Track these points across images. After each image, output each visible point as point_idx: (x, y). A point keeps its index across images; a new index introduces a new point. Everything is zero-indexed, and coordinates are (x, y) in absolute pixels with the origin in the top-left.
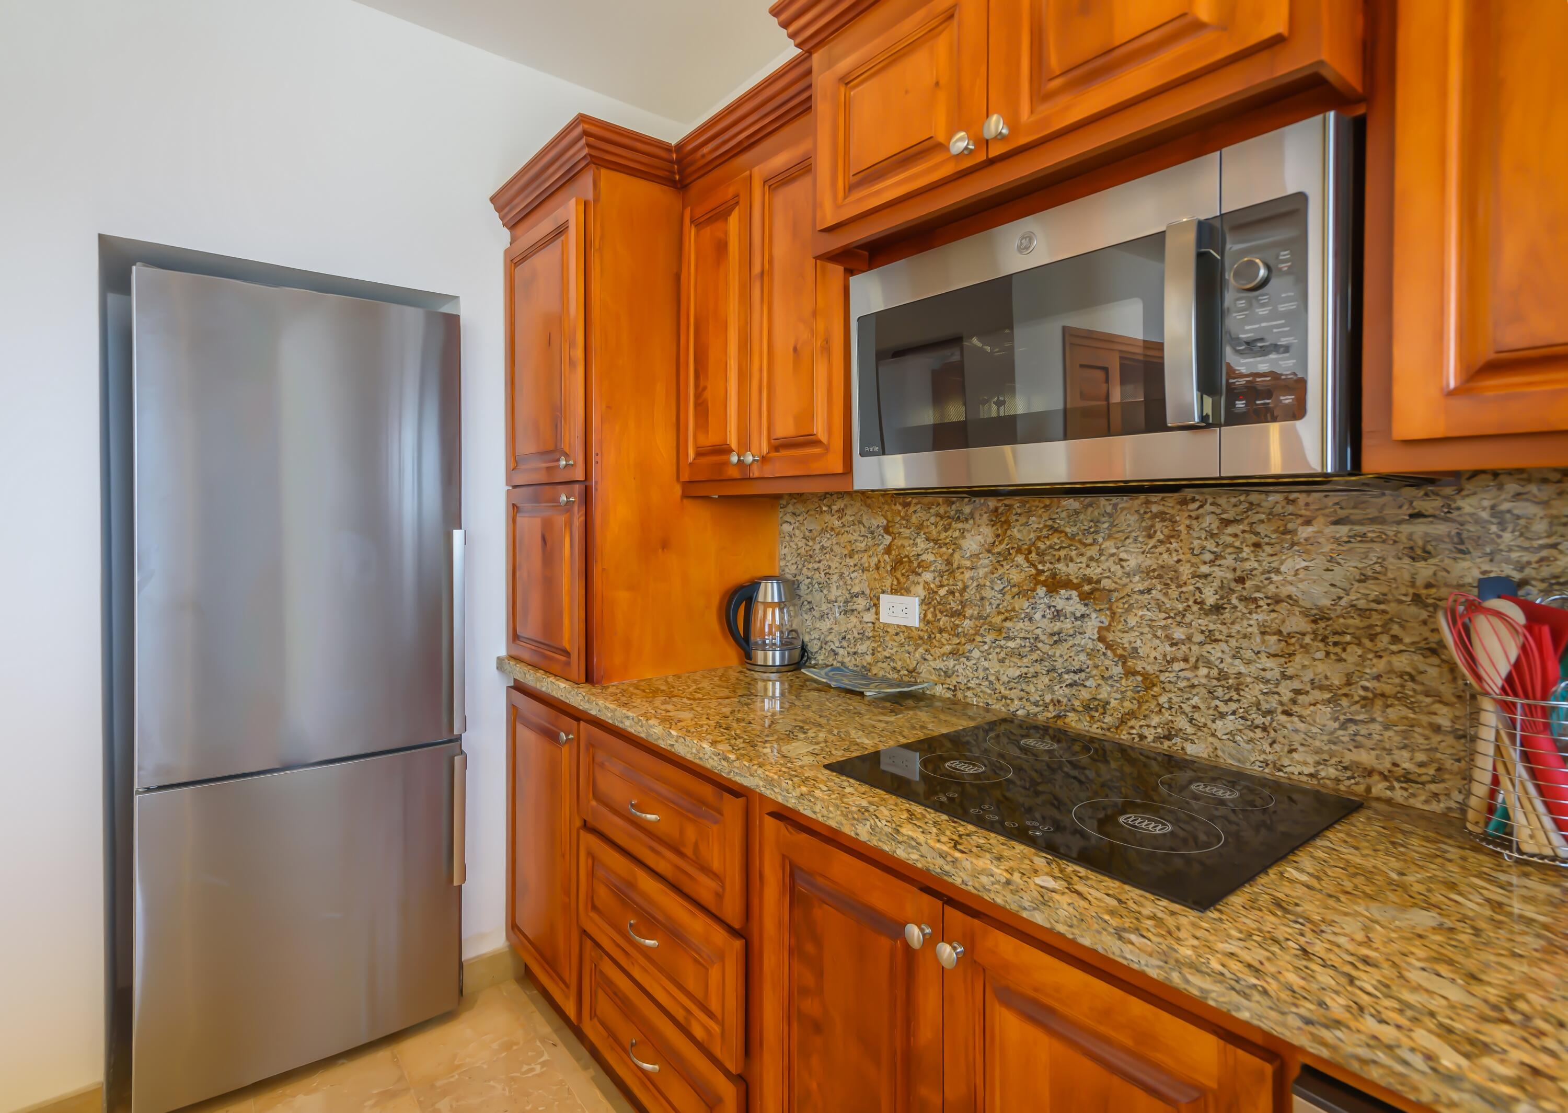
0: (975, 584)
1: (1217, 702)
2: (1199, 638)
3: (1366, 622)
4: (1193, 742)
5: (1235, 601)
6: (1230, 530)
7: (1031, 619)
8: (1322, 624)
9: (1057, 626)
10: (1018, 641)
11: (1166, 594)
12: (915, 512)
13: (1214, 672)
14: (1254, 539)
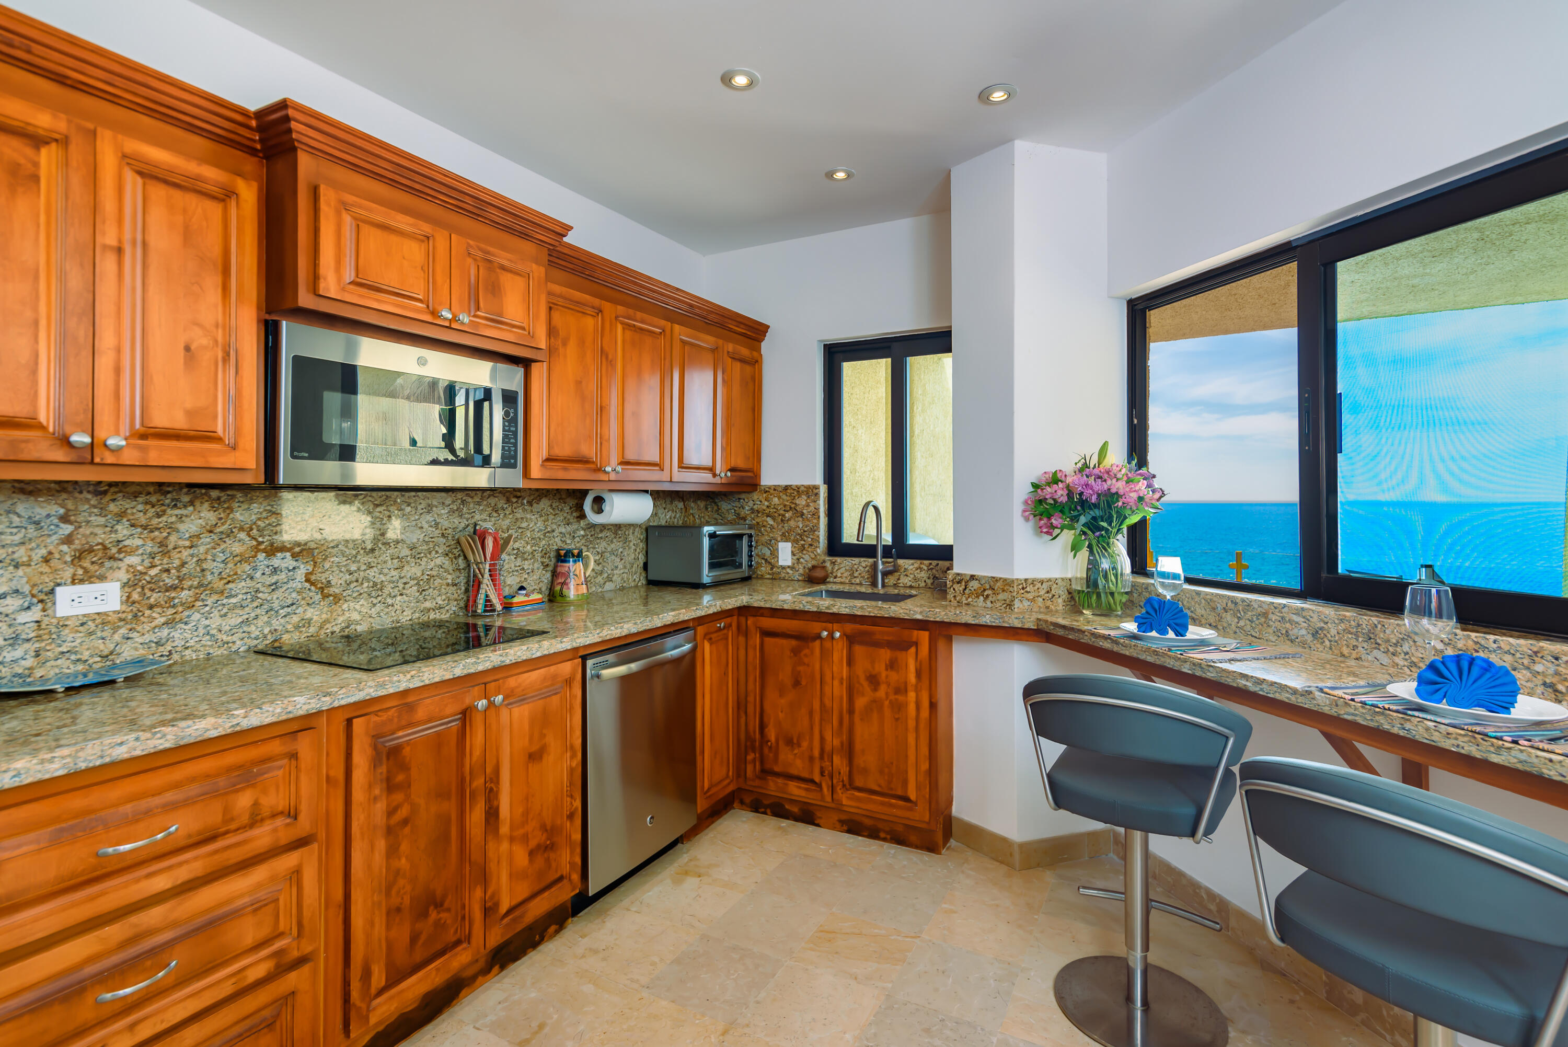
1: (372, 599)
2: (364, 567)
3: (428, 547)
4: (361, 624)
5: (380, 545)
6: (379, 509)
7: (252, 578)
8: (414, 551)
9: (274, 579)
10: (240, 596)
11: (347, 547)
13: (371, 584)
14: (387, 513)
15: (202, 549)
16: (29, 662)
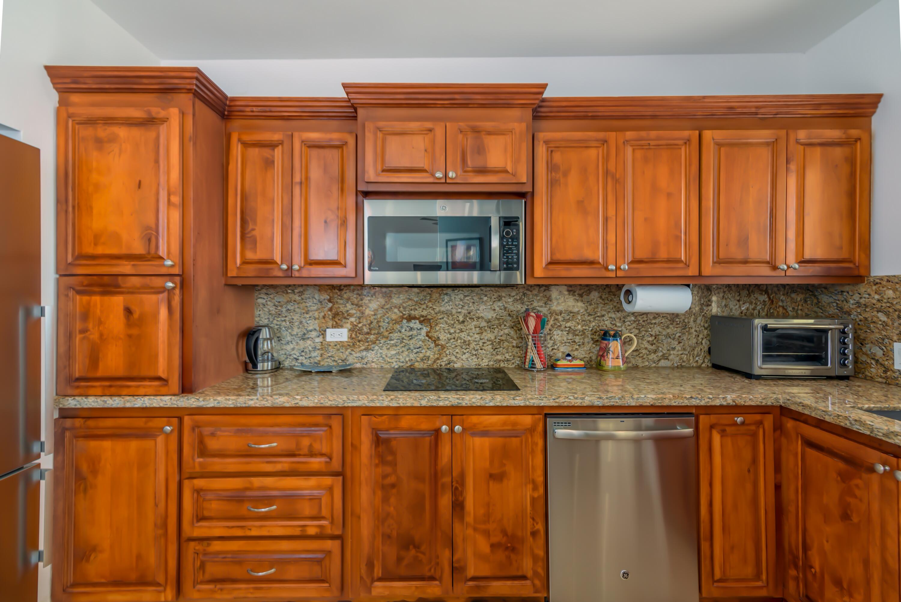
0: (376, 321)
1: (463, 350)
2: (458, 331)
3: (499, 322)
4: (456, 363)
5: (468, 319)
6: (467, 298)
7: (400, 332)
8: (489, 323)
9: (411, 333)
10: (395, 340)
11: (448, 319)
12: (346, 293)
13: (462, 341)
14: (472, 301)
15: (379, 316)
16: (319, 358)
